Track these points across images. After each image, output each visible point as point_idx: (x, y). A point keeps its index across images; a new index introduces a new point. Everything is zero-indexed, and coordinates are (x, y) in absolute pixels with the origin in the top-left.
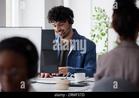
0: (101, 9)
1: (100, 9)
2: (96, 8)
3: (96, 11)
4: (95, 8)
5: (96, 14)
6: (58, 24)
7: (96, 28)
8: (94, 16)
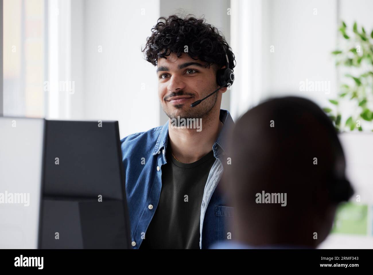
0: (363, 30)
1: (360, 30)
2: (344, 25)
3: (346, 37)
4: (341, 25)
5: (345, 45)
6: (181, 67)
7: (343, 95)
8: (337, 53)
